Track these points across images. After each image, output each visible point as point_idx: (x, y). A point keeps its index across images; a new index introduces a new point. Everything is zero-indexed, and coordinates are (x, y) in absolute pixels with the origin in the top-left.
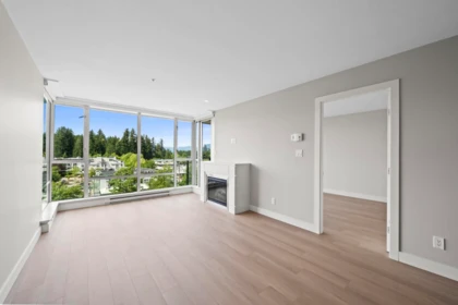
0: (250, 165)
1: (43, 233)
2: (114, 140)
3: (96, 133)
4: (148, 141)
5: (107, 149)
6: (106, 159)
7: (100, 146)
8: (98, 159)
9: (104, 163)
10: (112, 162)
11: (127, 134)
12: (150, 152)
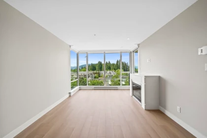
0: (159, 76)
1: (70, 96)
2: (114, 64)
3: (108, 62)
4: (126, 64)
5: (111, 68)
6: (111, 72)
7: (109, 67)
8: (108, 72)
9: (110, 73)
10: (113, 73)
11: (118, 62)
12: (126, 69)
